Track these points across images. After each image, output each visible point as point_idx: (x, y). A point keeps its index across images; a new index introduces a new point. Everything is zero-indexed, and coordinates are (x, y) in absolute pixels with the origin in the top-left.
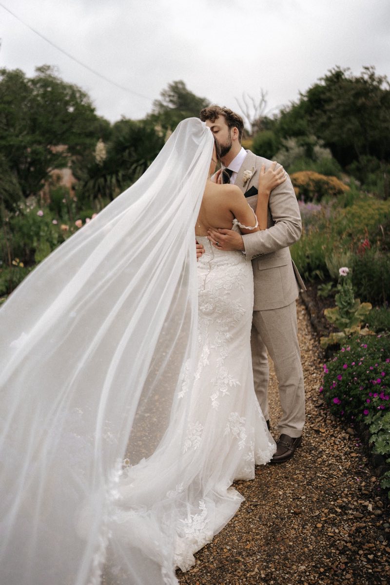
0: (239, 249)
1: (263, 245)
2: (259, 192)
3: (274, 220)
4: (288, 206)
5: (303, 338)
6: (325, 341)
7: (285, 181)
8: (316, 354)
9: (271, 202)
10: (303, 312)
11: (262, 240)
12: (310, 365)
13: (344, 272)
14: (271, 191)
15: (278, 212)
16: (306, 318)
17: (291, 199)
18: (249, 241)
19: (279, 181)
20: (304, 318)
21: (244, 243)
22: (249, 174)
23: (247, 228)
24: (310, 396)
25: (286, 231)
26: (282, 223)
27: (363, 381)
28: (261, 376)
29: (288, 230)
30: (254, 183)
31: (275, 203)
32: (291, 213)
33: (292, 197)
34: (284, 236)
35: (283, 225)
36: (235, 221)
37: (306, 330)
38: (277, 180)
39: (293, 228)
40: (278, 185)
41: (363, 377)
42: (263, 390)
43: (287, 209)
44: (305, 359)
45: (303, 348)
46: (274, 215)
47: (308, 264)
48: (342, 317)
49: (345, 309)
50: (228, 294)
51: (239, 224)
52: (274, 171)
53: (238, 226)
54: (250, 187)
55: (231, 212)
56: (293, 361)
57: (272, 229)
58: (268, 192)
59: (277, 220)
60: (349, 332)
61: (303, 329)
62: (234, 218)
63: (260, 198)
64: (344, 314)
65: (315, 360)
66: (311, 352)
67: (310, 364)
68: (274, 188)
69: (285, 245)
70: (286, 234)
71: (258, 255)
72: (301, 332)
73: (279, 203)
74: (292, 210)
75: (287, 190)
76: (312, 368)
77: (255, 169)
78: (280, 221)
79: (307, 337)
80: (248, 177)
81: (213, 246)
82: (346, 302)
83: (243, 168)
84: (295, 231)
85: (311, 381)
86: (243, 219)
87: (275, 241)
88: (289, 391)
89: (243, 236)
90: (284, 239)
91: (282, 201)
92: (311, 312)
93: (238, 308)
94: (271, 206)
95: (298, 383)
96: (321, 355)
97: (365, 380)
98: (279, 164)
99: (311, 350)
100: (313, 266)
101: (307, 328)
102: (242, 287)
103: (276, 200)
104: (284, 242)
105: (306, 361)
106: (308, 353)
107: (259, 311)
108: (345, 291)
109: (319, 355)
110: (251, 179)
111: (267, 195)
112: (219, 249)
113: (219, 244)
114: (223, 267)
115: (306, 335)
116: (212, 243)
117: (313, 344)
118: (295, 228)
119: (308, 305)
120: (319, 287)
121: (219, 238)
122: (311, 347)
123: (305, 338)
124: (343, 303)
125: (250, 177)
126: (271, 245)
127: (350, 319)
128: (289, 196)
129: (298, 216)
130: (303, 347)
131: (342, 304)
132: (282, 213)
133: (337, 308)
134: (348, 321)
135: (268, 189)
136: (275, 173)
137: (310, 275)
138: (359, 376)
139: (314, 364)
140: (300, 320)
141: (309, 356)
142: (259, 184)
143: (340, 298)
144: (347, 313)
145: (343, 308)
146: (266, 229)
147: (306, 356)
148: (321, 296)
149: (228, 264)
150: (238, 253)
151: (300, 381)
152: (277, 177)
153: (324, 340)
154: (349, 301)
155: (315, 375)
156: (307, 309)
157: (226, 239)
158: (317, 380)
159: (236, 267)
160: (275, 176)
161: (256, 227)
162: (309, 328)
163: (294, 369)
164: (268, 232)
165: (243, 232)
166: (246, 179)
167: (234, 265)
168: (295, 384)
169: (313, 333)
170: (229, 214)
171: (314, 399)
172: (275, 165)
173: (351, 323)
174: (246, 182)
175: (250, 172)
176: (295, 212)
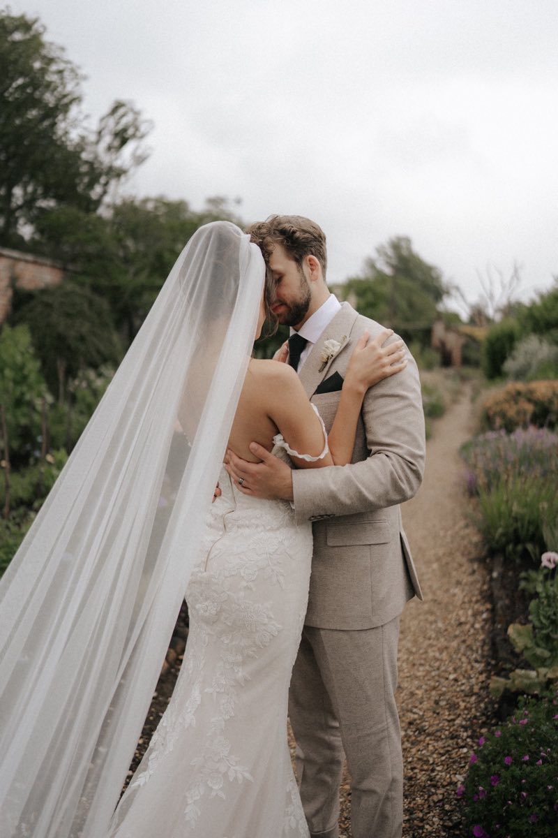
0: (282, 497)
1: (333, 497)
2: (345, 385)
3: (369, 447)
4: (399, 424)
5: (469, 667)
6: (497, 685)
7: (400, 370)
8: (482, 705)
9: (367, 409)
10: (485, 616)
11: (333, 487)
12: (463, 727)
13: (549, 561)
14: (369, 389)
15: (378, 432)
16: (487, 627)
17: (411, 410)
18: (306, 484)
19: (388, 370)
20: (482, 628)
21: (294, 485)
22: (334, 346)
23: (301, 456)
24: (441, 797)
25: (389, 474)
26: (382, 456)
27: (538, 802)
28: (327, 753)
29: (392, 473)
30: (339, 367)
31: (375, 414)
32: (406, 438)
33: (412, 405)
34: (382, 483)
35: (383, 462)
36: (278, 440)
37: (480, 652)
38: (383, 366)
39: (404, 471)
40: (384, 378)
42: (329, 779)
43: (398, 429)
44: (458, 712)
45: (463, 688)
46: (370, 437)
47: (516, 531)
48: (538, 645)
49: (544, 632)
50: (247, 588)
51: (286, 446)
52: (382, 346)
53: (283, 449)
54: (332, 373)
55: (270, 419)
56: (380, 741)
57: (360, 466)
58: (363, 389)
59: (374, 448)
60: (545, 676)
61: (474, 648)
62: (278, 432)
63: (346, 399)
64: (542, 640)
65: (475, 717)
66: (473, 698)
67: (464, 723)
68: (375, 383)
69: (382, 503)
70: (386, 480)
71: (322, 516)
72: (469, 653)
73: (385, 414)
74: (408, 433)
75: (404, 390)
76: (465, 734)
77: (347, 340)
78: (378, 452)
79: (477, 665)
80: (329, 352)
81: (234, 486)
82: (548, 618)
83: (326, 335)
84: (406, 476)
85: (454, 762)
86: (295, 437)
87: (360, 493)
88: (367, 802)
89: (294, 471)
90: (380, 490)
91: (390, 412)
92: (497, 618)
93: (266, 620)
94: (368, 418)
95: (387, 788)
96: (490, 709)
98: (396, 336)
99: (476, 694)
100: (523, 533)
101: (482, 647)
102: (281, 579)
103: (378, 409)
104: (379, 497)
105: (459, 715)
106: (468, 699)
107: (319, 629)
108: (548, 597)
109: (486, 708)
110: (334, 359)
111: (360, 394)
112: (245, 493)
113: (244, 483)
114: (247, 531)
115: (476, 661)
116: (233, 480)
117: (483, 682)
118: (408, 471)
119: (497, 603)
120: (523, 574)
121: (245, 471)
122: (476, 689)
123: (472, 667)
124: (542, 618)
125: (335, 354)
126: (351, 498)
127: (551, 650)
128: (406, 402)
129: (419, 447)
130: (463, 684)
131: (539, 620)
132: (388, 435)
133: (530, 626)
134: (547, 654)
135: (362, 381)
136: (382, 351)
137: (515, 550)
138: (533, 788)
139: (472, 724)
140: (475, 629)
141: (469, 705)
142: (348, 369)
143: (538, 608)
144: (548, 639)
145: (542, 628)
146: (347, 465)
147: (462, 705)
148: (523, 590)
149: (257, 526)
150: (281, 506)
151: (391, 785)
152: (386, 360)
153: (497, 682)
154: (553, 617)
155: (465, 750)
156: (493, 611)
157: (258, 473)
158: (466, 763)
159: (271, 534)
160: (380, 358)
161: (322, 457)
162: (486, 648)
163: (380, 758)
164: (348, 470)
165: (296, 464)
166: (325, 357)
167: (269, 530)
168: (378, 790)
169: (489, 660)
170: (265, 424)
171: (447, 807)
172: (389, 337)
173: (553, 658)
174: (326, 363)
175: (335, 342)
176: (415, 440)
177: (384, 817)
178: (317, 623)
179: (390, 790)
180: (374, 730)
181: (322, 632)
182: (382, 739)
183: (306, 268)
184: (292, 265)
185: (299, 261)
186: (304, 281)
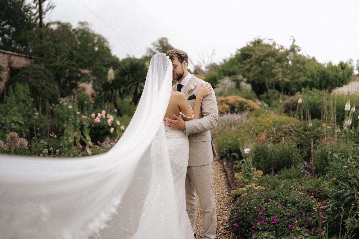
0: (182, 129)
1: (196, 128)
2: (197, 98)
3: (203, 114)
4: (212, 107)
5: (222, 191)
6: (233, 192)
7: (211, 93)
8: (229, 200)
9: (202, 104)
10: (224, 176)
11: (196, 125)
12: (224, 206)
13: (247, 151)
14: (203, 98)
15: (206, 110)
16: (225, 179)
17: (214, 103)
18: (189, 124)
19: (208, 93)
20: (224, 180)
21: (186, 125)
22: (192, 87)
23: (187, 117)
24: (222, 223)
25: (210, 121)
26: (208, 116)
27: (252, 213)
28: (192, 207)
29: (211, 121)
30: (194, 93)
32: (213, 111)
33: (214, 102)
34: (208, 124)
35: (208, 118)
36: (181, 113)
37: (224, 186)
38: (207, 92)
39: (214, 120)
40: (207, 95)
41: (253, 211)
42: (193, 215)
43: (212, 109)
44: (222, 202)
45: (221, 196)
46: (203, 111)
47: (230, 149)
48: (245, 178)
49: (247, 174)
50: (174, 154)
51: (183, 114)
52: (206, 87)
53: (182, 115)
54: (192, 94)
55: (179, 107)
56: (210, 197)
57: (202, 119)
58: (202, 98)
59: (205, 114)
60: (248, 187)
61: (222, 186)
62: (181, 111)
63: (197, 101)
64: (246, 176)
65: (227, 203)
66: (225, 199)
67: (224, 205)
68: (205, 96)
69: (209, 129)
70: (209, 123)
71: (192, 133)
72: (221, 187)
73: (208, 105)
74: (214, 110)
75: (212, 98)
76: (225, 208)
77: (196, 85)
78: (206, 115)
79: (225, 190)
80: (191, 89)
81: (166, 127)
82: (248, 169)
83: (189, 84)
84: (214, 121)
85: (224, 215)
86: (185, 112)
87: (203, 126)
88: (207, 215)
89: (185, 122)
90: (208, 125)
91: (209, 104)
92: (228, 176)
93: (179, 163)
94: (203, 106)
95: (212, 210)
96: (231, 200)
97: (253, 213)
98: (209, 84)
99: (226, 197)
100: (232, 150)
101: (225, 185)
102: (183, 151)
103: (206, 103)
104: (208, 127)
105: (222, 203)
106: (224, 199)
107: (191, 167)
108: (247, 163)
109: (230, 201)
110: (192, 90)
111: (201, 100)
112: (171, 129)
113: (171, 126)
114: (172, 139)
115: (224, 189)
116: (166, 125)
117: (227, 194)
118: (215, 120)
119: (227, 172)
120: (235, 162)
121: (171, 122)
122: (226, 196)
123: (223, 191)
124: (246, 169)
125: (192, 89)
126: (200, 128)
127: (249, 179)
128: (213, 102)
129: (217, 113)
130: (221, 195)
131: (245, 170)
132: (208, 111)
133: (242, 172)
134: (248, 180)
135: (202, 96)
136: (207, 88)
137: (230, 156)
138: (250, 210)
139: (227, 205)
140: (221, 180)
141: (224, 200)
142: (197, 93)
143: (244, 166)
144: (248, 176)
145: (246, 173)
146: (199, 119)
147: (222, 201)
148: (235, 168)
149: (175, 137)
150: (181, 132)
151: (213, 210)
152: (208, 90)
153: (233, 191)
154: (249, 169)
155: (226, 211)
156: (226, 174)
157: (176, 122)
158: (227, 214)
159: (179, 139)
160: (206, 90)
161: (192, 117)
162: (226, 185)
163: (210, 202)
164: (199, 120)
165: (185, 119)
166: (190, 90)
167: (178, 138)
168: (210, 211)
169: (228, 188)
170: (178, 108)
171: (224, 224)
172: (207, 84)
173: (250, 182)
174: (190, 92)
175: (192, 86)
176: (216, 111)
177: (212, 219)
178: (191, 165)
179: (213, 211)
180: (208, 194)
181: (192, 167)
182: (211, 196)
183: (183, 65)
184: (180, 63)
185: (181, 62)
186: (182, 68)
